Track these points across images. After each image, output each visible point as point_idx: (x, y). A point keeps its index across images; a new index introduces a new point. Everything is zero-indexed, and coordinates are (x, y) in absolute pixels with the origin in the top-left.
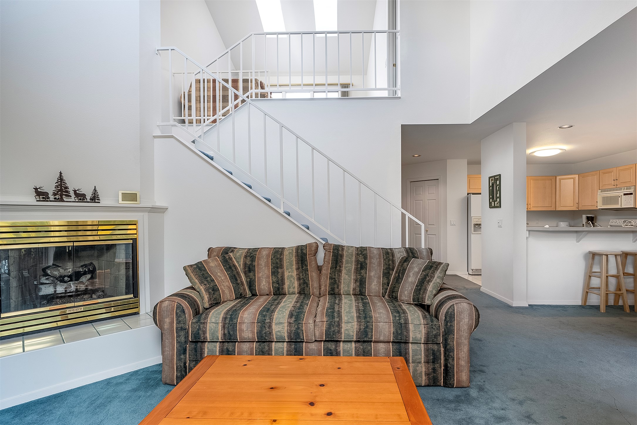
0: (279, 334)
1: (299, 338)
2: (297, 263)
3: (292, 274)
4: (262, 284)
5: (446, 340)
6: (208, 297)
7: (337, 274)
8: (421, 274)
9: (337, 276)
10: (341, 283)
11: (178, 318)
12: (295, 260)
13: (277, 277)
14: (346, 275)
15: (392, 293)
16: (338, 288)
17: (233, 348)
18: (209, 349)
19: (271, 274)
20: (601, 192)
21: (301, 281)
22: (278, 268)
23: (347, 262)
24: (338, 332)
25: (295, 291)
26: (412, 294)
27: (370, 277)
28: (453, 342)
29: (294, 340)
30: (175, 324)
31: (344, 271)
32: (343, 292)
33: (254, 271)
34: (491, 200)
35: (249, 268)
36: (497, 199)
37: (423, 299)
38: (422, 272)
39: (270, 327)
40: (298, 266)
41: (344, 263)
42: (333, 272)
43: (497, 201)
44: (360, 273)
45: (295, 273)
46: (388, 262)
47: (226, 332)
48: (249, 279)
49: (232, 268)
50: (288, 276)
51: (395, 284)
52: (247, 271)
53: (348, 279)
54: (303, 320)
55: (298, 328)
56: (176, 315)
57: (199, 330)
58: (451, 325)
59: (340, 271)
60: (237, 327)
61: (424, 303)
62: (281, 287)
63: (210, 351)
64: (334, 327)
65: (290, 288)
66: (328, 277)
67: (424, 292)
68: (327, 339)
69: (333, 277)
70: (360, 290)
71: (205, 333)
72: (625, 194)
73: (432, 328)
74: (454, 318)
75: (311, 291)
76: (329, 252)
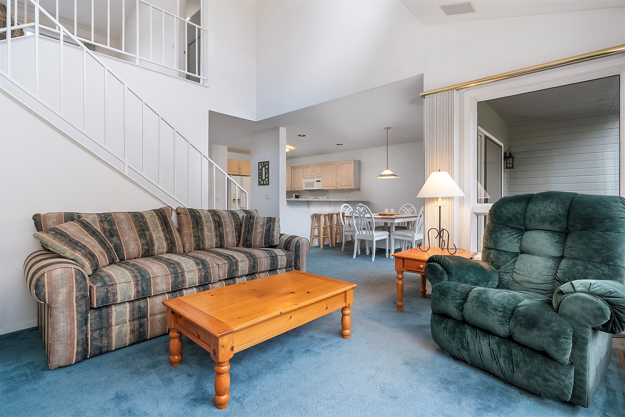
0: (191, 280)
1: (208, 281)
2: (162, 225)
3: (159, 235)
4: (131, 248)
5: (296, 263)
6: (89, 264)
7: (200, 232)
8: (266, 226)
9: (200, 234)
10: (205, 240)
11: (79, 285)
12: (159, 223)
13: (146, 239)
14: (208, 232)
15: (246, 242)
16: (203, 243)
17: (145, 304)
18: (118, 312)
19: (138, 236)
20: (304, 179)
21: (169, 241)
22: (144, 230)
23: (207, 222)
24: (236, 270)
25: (164, 251)
26: (264, 240)
27: (226, 233)
28: (300, 263)
29: (203, 284)
30: (74, 293)
31: (206, 230)
32: (208, 247)
33: (118, 235)
34: (260, 180)
35: (110, 233)
36: (266, 179)
37: (273, 242)
38: (266, 224)
39: (183, 276)
40: (163, 228)
41: (204, 223)
42: (195, 230)
43: (266, 180)
44: (219, 230)
45: (162, 234)
46: (236, 220)
47: (140, 289)
48: (113, 244)
49: (96, 233)
50: (157, 237)
51: (247, 236)
52: (109, 236)
53: (211, 236)
54: (209, 265)
55: (207, 272)
56: (76, 282)
57: (107, 293)
58: (298, 253)
59: (202, 230)
60: (151, 282)
61: (273, 245)
62: (151, 249)
63: (119, 314)
64: (233, 267)
65: (160, 248)
66: (192, 236)
67: (272, 237)
68: (228, 277)
69: (197, 235)
70: (221, 244)
71: (115, 294)
72: (317, 181)
73: (289, 256)
74: (300, 248)
75: (177, 250)
76: (186, 215)
